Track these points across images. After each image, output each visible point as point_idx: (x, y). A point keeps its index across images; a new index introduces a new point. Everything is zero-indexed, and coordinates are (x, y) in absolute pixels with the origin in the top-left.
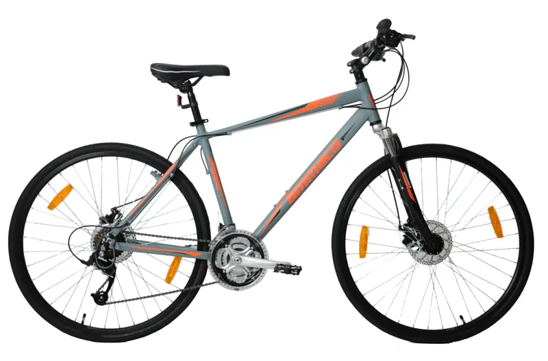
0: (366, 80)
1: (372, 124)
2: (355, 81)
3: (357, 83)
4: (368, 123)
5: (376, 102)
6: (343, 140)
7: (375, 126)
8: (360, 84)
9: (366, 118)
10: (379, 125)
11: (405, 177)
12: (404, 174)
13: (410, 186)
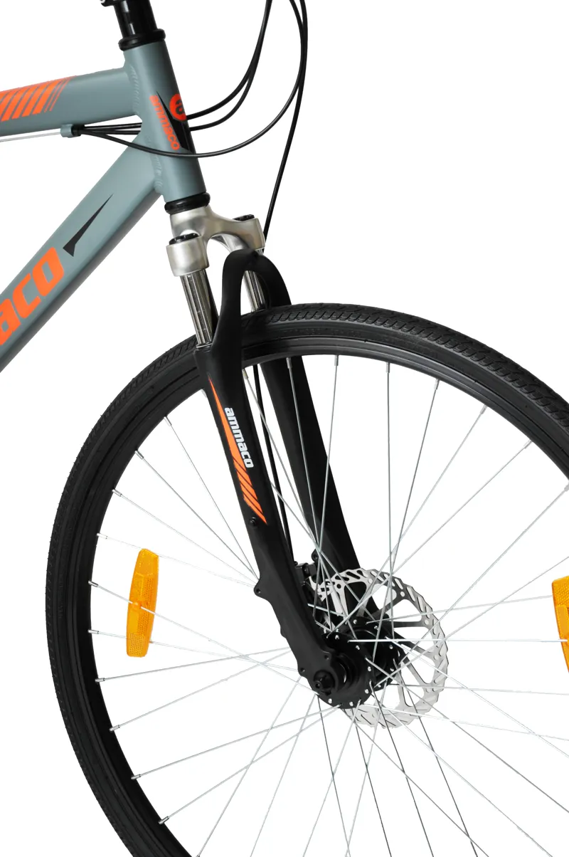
0: (161, 35)
1: (171, 208)
2: (119, 36)
3: (124, 45)
4: (160, 203)
5: (192, 123)
6: (72, 253)
7: (184, 216)
8: (137, 52)
9: (154, 183)
10: (198, 212)
11: (230, 426)
12: (227, 417)
13: (246, 461)
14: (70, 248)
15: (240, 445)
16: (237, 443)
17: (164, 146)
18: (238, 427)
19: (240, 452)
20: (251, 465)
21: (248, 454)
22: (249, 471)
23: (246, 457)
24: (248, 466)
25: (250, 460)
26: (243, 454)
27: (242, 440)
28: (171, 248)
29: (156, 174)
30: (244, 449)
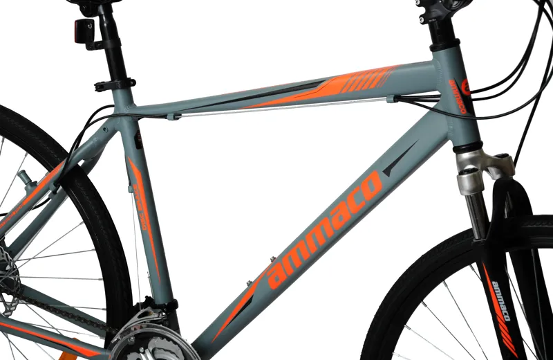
0: (458, 42)
1: (457, 150)
2: (430, 43)
3: (433, 49)
4: (449, 145)
5: (474, 96)
6: (388, 175)
7: (466, 156)
8: (442, 53)
9: (447, 133)
10: (475, 153)
11: (495, 293)
12: (493, 287)
13: (505, 317)
14: (387, 171)
15: (501, 306)
16: (499, 305)
17: (455, 111)
18: (500, 294)
19: (501, 311)
20: (509, 320)
21: (506, 312)
22: (507, 323)
23: (506, 314)
24: (507, 320)
25: (508, 317)
26: (503, 312)
27: (503, 303)
28: (461, 178)
29: (449, 128)
30: (504, 309)
